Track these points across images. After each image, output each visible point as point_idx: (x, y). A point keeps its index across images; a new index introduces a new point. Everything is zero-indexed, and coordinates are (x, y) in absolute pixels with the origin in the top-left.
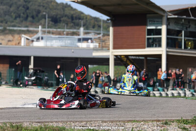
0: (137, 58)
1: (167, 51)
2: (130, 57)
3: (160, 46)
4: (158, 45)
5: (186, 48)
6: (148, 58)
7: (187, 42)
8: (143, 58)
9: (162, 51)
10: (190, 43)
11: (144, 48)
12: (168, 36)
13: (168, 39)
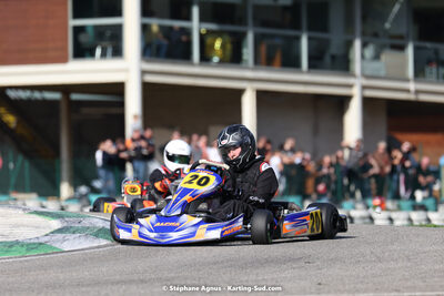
0: (37, 95)
1: (144, 72)
2: (12, 94)
3: (118, 52)
4: (110, 51)
5: (205, 58)
6: (75, 97)
7: (209, 40)
8: (56, 96)
9: (126, 70)
10: (218, 44)
11: (64, 60)
12: (147, 21)
13: (145, 28)
